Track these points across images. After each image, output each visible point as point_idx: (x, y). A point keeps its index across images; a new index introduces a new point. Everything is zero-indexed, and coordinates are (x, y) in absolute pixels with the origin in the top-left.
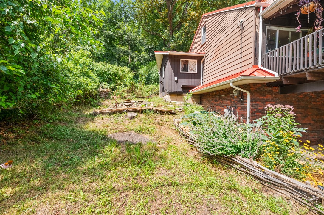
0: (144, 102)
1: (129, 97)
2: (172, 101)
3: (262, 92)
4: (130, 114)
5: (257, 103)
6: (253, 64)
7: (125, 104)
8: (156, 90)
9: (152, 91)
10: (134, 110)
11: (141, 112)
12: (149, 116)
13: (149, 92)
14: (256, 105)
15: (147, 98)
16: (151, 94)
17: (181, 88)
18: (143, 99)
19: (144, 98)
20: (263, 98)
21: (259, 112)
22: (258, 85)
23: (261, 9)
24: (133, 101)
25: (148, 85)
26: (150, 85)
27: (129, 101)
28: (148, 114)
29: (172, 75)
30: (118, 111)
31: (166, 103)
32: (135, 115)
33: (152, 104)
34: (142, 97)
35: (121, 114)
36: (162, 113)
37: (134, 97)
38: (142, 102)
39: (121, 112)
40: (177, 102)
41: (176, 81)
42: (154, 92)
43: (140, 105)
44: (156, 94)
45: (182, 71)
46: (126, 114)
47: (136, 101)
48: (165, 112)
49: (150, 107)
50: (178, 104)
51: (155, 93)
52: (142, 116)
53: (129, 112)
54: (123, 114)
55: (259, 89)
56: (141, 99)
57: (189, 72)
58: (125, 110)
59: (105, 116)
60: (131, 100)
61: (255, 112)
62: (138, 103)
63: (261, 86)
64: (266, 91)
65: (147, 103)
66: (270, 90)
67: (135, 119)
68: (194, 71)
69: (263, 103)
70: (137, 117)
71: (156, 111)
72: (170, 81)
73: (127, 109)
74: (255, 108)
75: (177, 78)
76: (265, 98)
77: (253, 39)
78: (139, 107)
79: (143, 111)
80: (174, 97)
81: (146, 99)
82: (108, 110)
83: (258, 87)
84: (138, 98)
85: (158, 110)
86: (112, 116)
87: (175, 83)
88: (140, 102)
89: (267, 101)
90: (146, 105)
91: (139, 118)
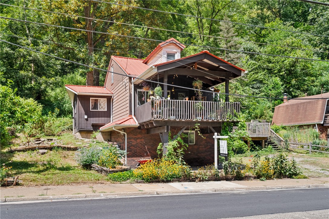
0: (54, 140)
1: (38, 135)
2: (82, 139)
3: (135, 133)
4: (41, 151)
5: (131, 140)
6: (129, 114)
7: (35, 142)
8: (70, 125)
9: (64, 125)
10: (44, 147)
11: (51, 149)
12: (57, 152)
13: (61, 127)
14: (130, 141)
15: (57, 135)
16: (63, 129)
17: (91, 126)
18: (52, 137)
19: (54, 135)
20: (135, 137)
21: (133, 146)
22: (132, 129)
23: (132, 78)
24: (42, 139)
25: (60, 118)
26: (62, 118)
27: (39, 140)
28: (57, 151)
29: (81, 113)
30: (30, 149)
31: (75, 141)
32: (45, 152)
33: (61, 142)
34: (51, 134)
35: (33, 150)
36: (69, 149)
37: (43, 134)
38: (51, 140)
39: (33, 149)
40: (86, 139)
41: (86, 119)
42: (66, 127)
43: (50, 143)
44: (70, 129)
45: (92, 109)
46: (38, 151)
47: (46, 140)
48: (71, 148)
49: (59, 145)
50: (87, 141)
51: (68, 129)
52: (52, 152)
53: (40, 149)
54: (35, 151)
55: (132, 131)
56: (50, 136)
57: (99, 110)
58: (37, 148)
59: (20, 153)
60: (41, 138)
61: (130, 146)
62: (47, 141)
63: (134, 129)
64: (137, 132)
65: (56, 141)
66: (140, 132)
67: (46, 155)
68: (104, 109)
69: (135, 140)
70: (47, 153)
71: (64, 148)
72: (80, 119)
73: (39, 147)
74: (130, 144)
75: (87, 116)
76: (137, 137)
77: (128, 98)
78: (49, 145)
79: (52, 148)
80: (85, 135)
81: (56, 137)
82: (22, 148)
83: (131, 130)
84: (47, 135)
85: (66, 147)
86: (26, 153)
87: (85, 121)
88: (50, 141)
89: (138, 139)
90: (56, 142)
91: (49, 154)
